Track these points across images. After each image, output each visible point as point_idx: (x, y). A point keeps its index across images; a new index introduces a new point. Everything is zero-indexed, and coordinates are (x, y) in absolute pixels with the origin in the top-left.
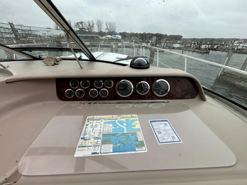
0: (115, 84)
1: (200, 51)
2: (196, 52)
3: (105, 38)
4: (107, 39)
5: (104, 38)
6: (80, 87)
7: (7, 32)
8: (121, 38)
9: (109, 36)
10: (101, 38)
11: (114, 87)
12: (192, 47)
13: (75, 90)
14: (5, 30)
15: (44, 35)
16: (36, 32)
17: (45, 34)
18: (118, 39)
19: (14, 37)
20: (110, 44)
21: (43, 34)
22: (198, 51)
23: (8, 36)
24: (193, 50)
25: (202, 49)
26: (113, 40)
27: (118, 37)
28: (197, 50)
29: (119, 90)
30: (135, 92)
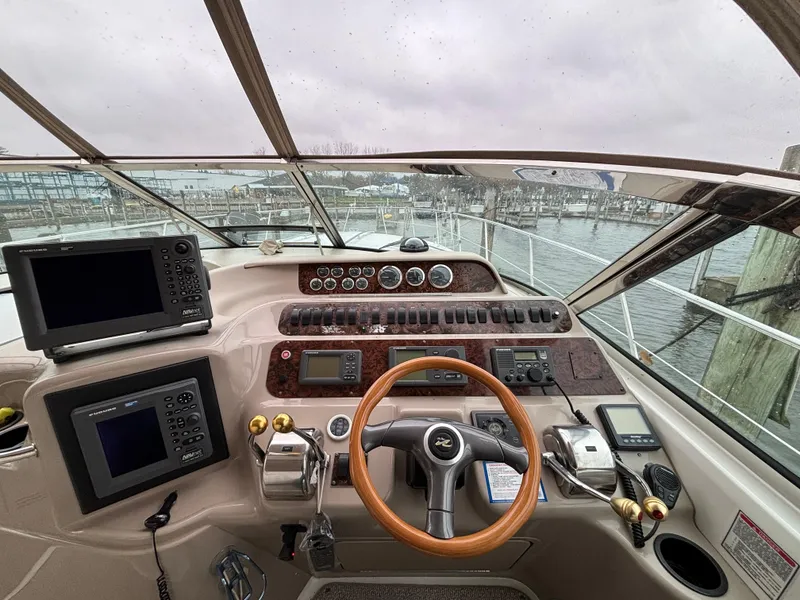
0: (377, 272)
1: (651, 222)
2: (637, 223)
3: (360, 192)
4: (367, 195)
5: (357, 192)
6: (331, 276)
7: (90, 184)
8: (408, 191)
9: (374, 188)
10: (348, 192)
11: (376, 276)
12: (627, 209)
13: (323, 280)
14: (86, 181)
15: (189, 189)
16: (168, 183)
17: (192, 187)
18: (400, 194)
19: (110, 197)
20: (375, 211)
21: (186, 187)
22: (645, 222)
23: (94, 196)
24: (627, 219)
25: (654, 216)
26: (385, 197)
27: (398, 191)
28: (640, 221)
29: (383, 280)
30: (405, 282)
